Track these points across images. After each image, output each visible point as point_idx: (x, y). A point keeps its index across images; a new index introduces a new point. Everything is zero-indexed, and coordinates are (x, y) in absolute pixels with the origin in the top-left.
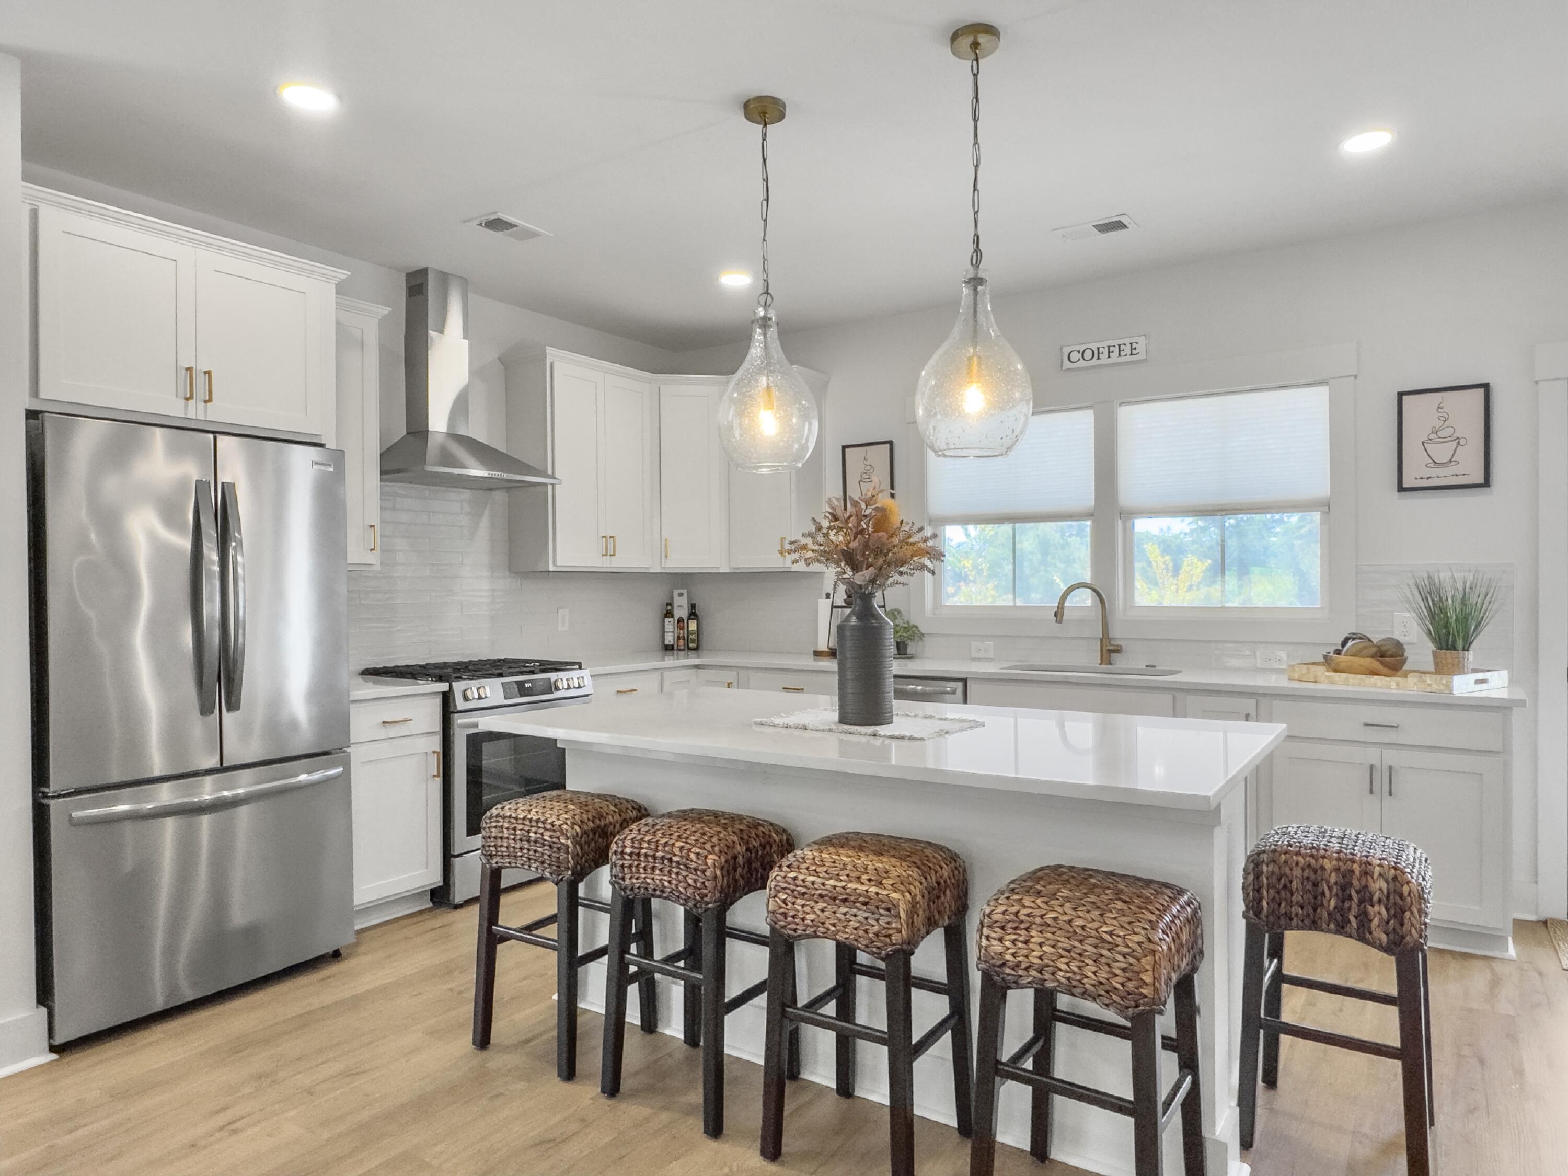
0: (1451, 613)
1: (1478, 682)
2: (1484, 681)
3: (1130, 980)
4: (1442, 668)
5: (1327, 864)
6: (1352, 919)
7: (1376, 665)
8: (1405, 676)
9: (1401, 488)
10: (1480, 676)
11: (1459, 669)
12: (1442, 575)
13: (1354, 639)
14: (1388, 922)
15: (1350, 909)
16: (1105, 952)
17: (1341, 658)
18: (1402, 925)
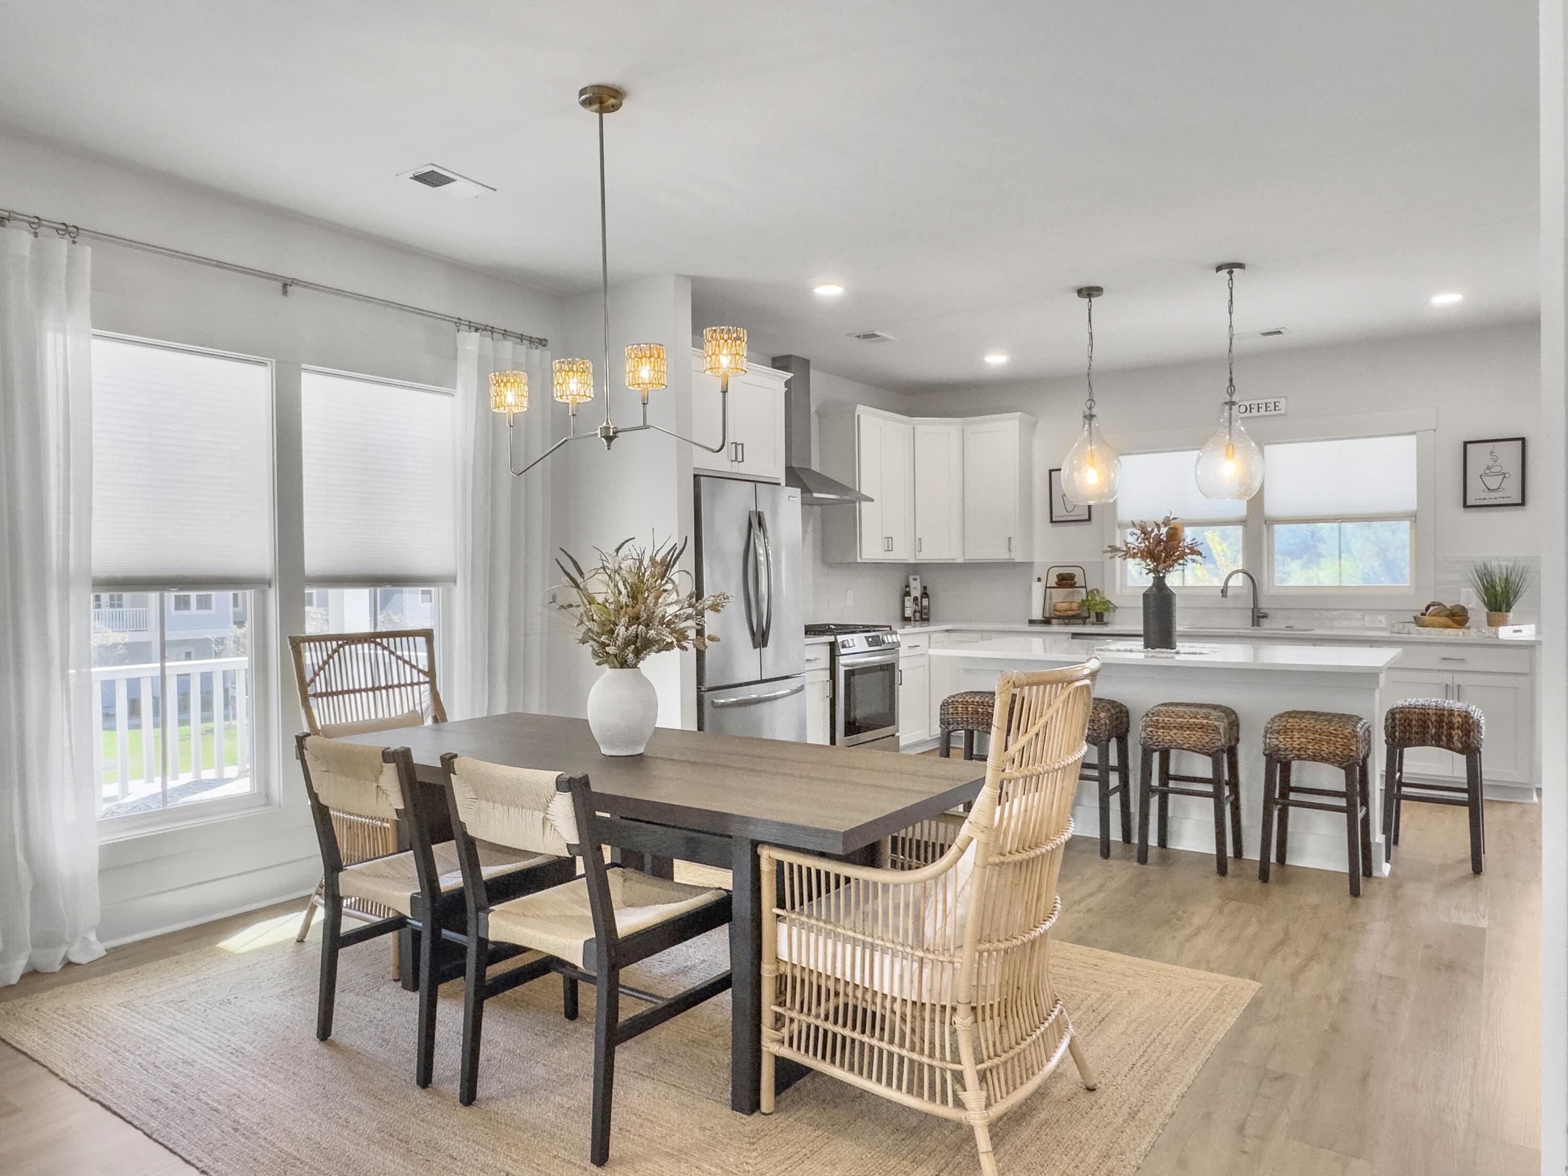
0: (1499, 589)
1: (1515, 631)
2: (1520, 631)
3: (1344, 749)
4: (1491, 623)
5: (1431, 712)
6: (1444, 737)
7: (1450, 622)
8: (1468, 628)
9: (1465, 506)
10: (1517, 628)
11: (1504, 623)
12: (1492, 563)
13: (1434, 606)
14: (1462, 738)
15: (1442, 733)
16: (1332, 738)
17: (1426, 618)
18: (1469, 738)
